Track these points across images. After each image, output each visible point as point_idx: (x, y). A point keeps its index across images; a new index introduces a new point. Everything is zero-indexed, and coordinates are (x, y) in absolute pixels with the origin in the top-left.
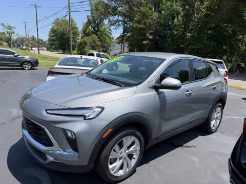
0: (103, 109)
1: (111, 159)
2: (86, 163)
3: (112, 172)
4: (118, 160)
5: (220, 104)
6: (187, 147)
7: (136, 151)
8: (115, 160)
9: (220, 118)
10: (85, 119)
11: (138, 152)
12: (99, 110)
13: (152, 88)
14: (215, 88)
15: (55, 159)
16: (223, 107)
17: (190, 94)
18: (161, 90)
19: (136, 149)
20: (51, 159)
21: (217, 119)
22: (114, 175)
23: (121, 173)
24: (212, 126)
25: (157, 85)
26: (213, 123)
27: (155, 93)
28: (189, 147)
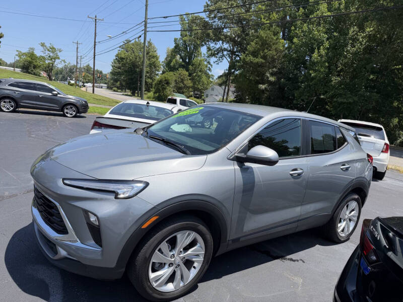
0: (147, 184)
1: (154, 263)
2: (113, 265)
3: (155, 285)
4: (167, 266)
5: (356, 197)
6: (291, 260)
7: (198, 255)
8: (161, 266)
9: (355, 219)
10: (116, 198)
11: (201, 259)
12: (141, 185)
13: (233, 160)
14: (347, 169)
15: (69, 255)
16: (361, 202)
17: (299, 175)
18: (247, 164)
19: (198, 253)
20: (63, 253)
21: (350, 220)
22: (157, 289)
23: (170, 287)
24: (339, 230)
25: (242, 155)
26: (341, 226)
27: (237, 167)
28: (294, 261)
